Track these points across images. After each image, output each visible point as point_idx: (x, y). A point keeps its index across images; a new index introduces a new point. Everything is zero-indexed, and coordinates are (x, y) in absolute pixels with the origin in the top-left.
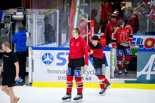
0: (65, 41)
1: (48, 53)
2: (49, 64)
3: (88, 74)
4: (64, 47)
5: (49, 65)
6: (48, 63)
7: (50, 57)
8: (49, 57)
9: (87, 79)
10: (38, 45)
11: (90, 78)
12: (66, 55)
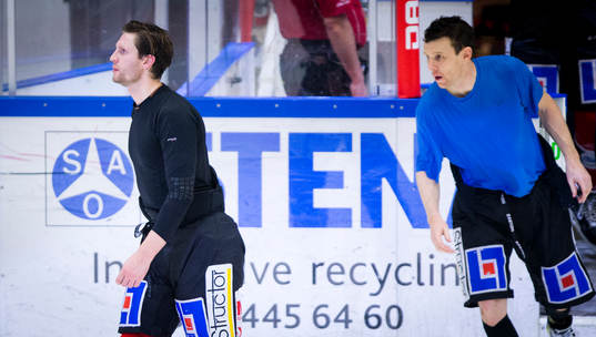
0: (215, 50)
1: (92, 136)
2: (104, 215)
3: (382, 282)
4: (207, 95)
5: (103, 221)
6: (93, 206)
7: (111, 167)
8: (104, 164)
9: (373, 321)
10: (21, 85)
11: (394, 314)
12: (225, 148)
